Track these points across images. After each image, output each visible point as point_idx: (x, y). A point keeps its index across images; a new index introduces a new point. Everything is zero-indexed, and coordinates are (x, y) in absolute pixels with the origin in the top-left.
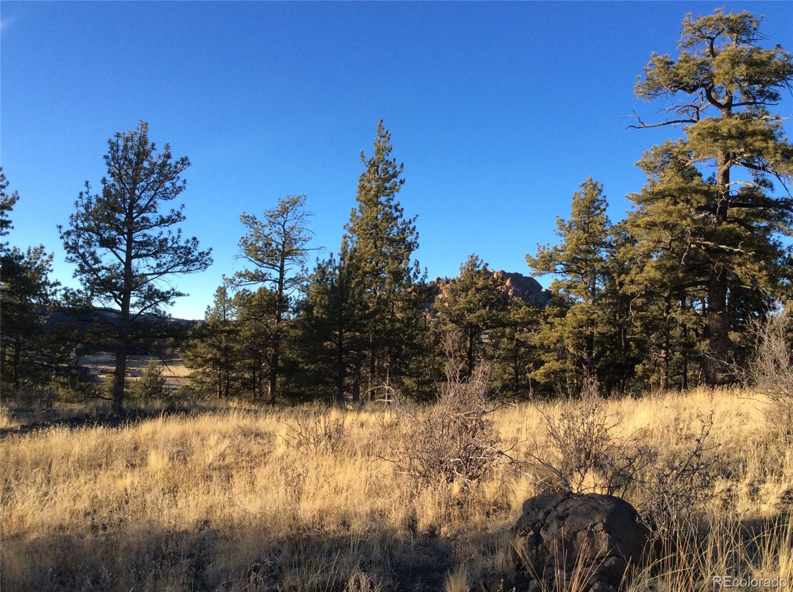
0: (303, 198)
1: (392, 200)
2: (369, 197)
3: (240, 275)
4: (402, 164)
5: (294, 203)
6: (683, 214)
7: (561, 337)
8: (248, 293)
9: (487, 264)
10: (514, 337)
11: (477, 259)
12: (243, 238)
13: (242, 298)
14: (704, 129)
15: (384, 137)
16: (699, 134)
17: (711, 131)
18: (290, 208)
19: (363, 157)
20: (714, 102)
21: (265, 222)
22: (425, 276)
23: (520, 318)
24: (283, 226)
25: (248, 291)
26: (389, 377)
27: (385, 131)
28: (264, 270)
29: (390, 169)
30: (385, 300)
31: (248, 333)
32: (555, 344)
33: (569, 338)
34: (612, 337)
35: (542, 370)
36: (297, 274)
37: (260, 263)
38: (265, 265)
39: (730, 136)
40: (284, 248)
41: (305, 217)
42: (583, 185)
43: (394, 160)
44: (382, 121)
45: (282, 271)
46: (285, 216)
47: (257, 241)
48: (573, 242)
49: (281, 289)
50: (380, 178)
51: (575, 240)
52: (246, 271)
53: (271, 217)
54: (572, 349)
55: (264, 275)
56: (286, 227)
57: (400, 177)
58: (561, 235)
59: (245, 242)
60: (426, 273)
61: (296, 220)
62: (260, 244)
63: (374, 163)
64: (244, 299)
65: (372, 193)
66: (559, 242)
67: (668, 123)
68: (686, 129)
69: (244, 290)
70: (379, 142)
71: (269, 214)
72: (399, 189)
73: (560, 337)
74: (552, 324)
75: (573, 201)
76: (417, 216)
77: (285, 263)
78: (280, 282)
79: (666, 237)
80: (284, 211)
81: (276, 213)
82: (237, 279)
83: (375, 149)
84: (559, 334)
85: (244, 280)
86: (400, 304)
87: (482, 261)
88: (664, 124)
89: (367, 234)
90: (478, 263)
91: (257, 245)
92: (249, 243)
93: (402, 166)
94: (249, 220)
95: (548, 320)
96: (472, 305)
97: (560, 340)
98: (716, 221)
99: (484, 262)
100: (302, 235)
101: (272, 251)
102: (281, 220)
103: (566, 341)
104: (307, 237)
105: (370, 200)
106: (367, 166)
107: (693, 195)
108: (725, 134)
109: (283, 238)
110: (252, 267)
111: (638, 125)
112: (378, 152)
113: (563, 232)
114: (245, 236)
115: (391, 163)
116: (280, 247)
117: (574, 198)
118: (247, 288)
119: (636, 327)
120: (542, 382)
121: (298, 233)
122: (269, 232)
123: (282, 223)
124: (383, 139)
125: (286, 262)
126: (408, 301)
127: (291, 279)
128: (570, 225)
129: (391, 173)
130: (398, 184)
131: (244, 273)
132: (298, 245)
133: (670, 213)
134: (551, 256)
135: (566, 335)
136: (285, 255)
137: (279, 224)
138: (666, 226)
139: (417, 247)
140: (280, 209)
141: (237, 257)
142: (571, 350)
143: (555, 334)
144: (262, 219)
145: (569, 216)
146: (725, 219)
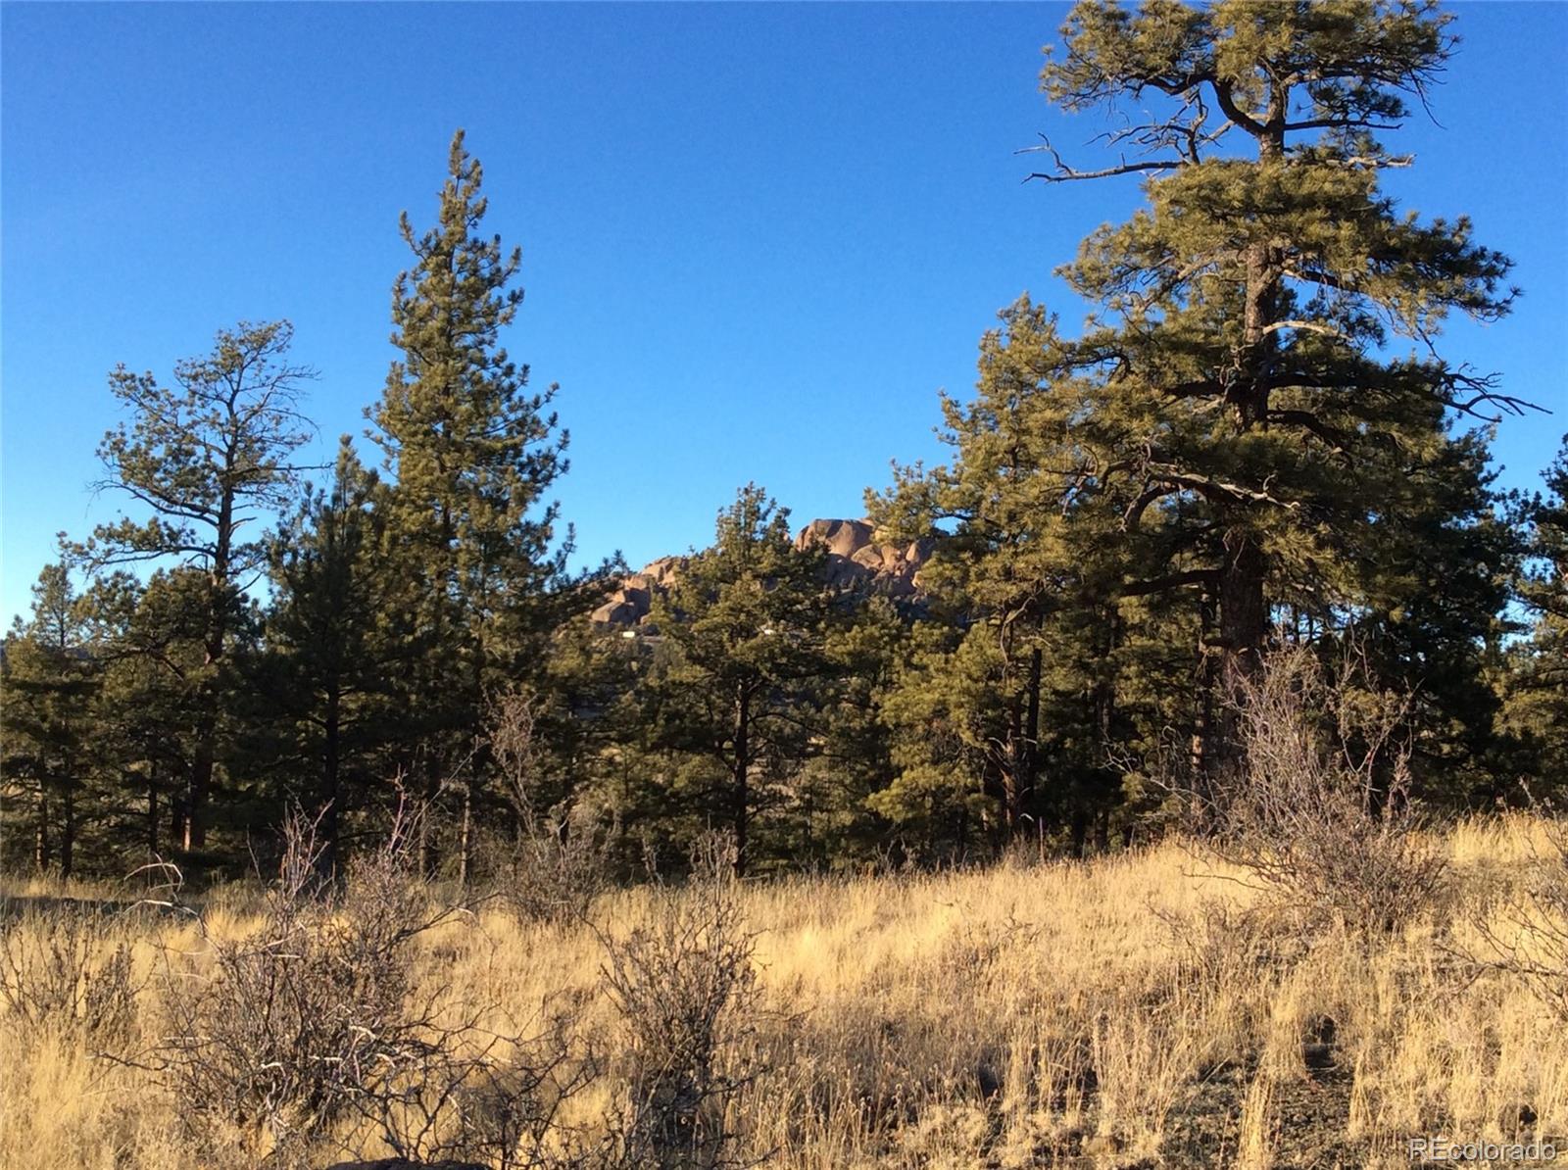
0: (285, 329)
1: (490, 343)
2: (423, 335)
3: (109, 535)
4: (518, 251)
5: (261, 341)
6: (1135, 404)
7: (944, 702)
8: (131, 582)
9: (787, 512)
10: (869, 698)
11: (761, 496)
12: (109, 435)
13: (108, 597)
14: (1188, 188)
15: (468, 177)
16: (1173, 202)
17: (1203, 193)
18: (248, 358)
19: (405, 227)
20: (1239, 118)
21: (181, 394)
22: (569, 547)
23: (849, 654)
24: (230, 405)
25: (130, 577)
26: (471, 809)
27: (470, 162)
28: (175, 522)
29: (483, 262)
30: (454, 608)
31: (124, 691)
32: (929, 721)
33: (960, 705)
34: (1084, 702)
35: (895, 788)
36: (266, 532)
37: (164, 504)
38: (178, 509)
39: (1248, 208)
40: (230, 462)
41: (292, 383)
42: (1008, 314)
43: (497, 238)
44: (462, 135)
45: (225, 526)
46: (235, 377)
47: (150, 442)
48: (974, 459)
49: (220, 573)
50: (453, 285)
51: (981, 455)
52: (126, 522)
53: (195, 378)
54: (968, 734)
55: (174, 535)
56: (236, 407)
57: (512, 284)
58: (952, 440)
59: (118, 447)
60: (571, 538)
61: (266, 390)
62: (159, 452)
63: (438, 245)
64: (113, 599)
65: (434, 324)
66: (947, 458)
67: (1128, 169)
68: (1147, 189)
69: (118, 574)
70: (454, 190)
71: (188, 372)
72: (511, 316)
73: (939, 702)
74: (923, 668)
75: (981, 355)
76: (556, 387)
77: (234, 504)
78: (222, 552)
79: (1098, 459)
80: (232, 363)
81: (211, 368)
82: (101, 545)
83: (443, 208)
84: (937, 696)
85: (119, 547)
86: (498, 619)
87: (773, 503)
88: (1117, 172)
89: (414, 434)
90: (763, 508)
91: (152, 453)
92: (127, 450)
93: (517, 256)
94: (135, 387)
95: (915, 660)
96: (743, 617)
97: (941, 711)
98: (1239, 421)
99: (779, 507)
100: (284, 429)
101: (193, 471)
102: (224, 387)
103: (956, 714)
104: (298, 433)
105: (427, 344)
106: (418, 253)
107: (1167, 354)
108: (1236, 204)
109: (229, 439)
110: (142, 513)
111: (1056, 172)
112: (450, 216)
113: (953, 432)
114: (117, 430)
115: (484, 246)
116: (221, 462)
117: (984, 348)
118: (127, 568)
119: (1128, 678)
120: (898, 819)
121: (273, 425)
122: (189, 420)
123: (227, 396)
124: (463, 183)
125: (238, 500)
126: (518, 610)
127: (249, 546)
128: (974, 416)
129: (486, 273)
130: (506, 302)
131: (118, 527)
132: (268, 456)
133: (1104, 399)
134: (925, 495)
135: (953, 699)
136: (231, 482)
137: (218, 397)
138: (1094, 433)
139: (565, 468)
140: (219, 359)
141: (101, 486)
142: (966, 736)
143: (928, 697)
144: (170, 384)
145: (971, 391)
146: (1262, 415)
